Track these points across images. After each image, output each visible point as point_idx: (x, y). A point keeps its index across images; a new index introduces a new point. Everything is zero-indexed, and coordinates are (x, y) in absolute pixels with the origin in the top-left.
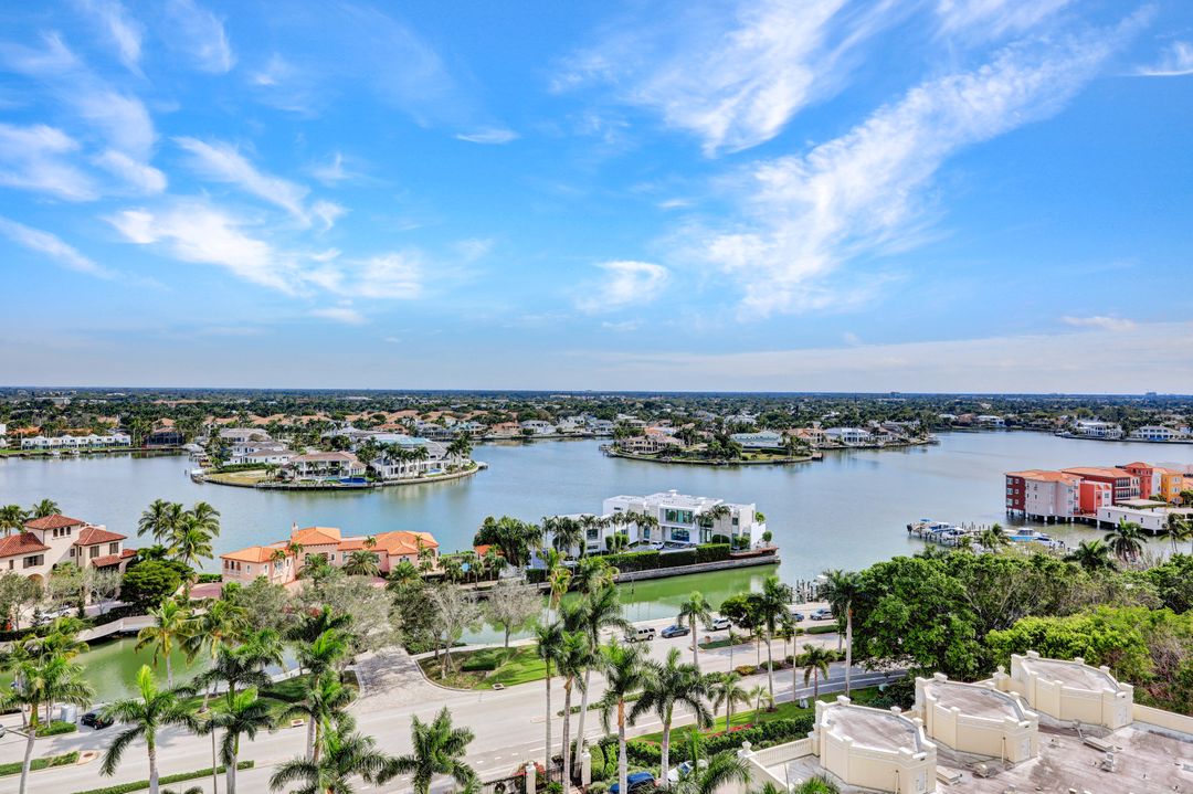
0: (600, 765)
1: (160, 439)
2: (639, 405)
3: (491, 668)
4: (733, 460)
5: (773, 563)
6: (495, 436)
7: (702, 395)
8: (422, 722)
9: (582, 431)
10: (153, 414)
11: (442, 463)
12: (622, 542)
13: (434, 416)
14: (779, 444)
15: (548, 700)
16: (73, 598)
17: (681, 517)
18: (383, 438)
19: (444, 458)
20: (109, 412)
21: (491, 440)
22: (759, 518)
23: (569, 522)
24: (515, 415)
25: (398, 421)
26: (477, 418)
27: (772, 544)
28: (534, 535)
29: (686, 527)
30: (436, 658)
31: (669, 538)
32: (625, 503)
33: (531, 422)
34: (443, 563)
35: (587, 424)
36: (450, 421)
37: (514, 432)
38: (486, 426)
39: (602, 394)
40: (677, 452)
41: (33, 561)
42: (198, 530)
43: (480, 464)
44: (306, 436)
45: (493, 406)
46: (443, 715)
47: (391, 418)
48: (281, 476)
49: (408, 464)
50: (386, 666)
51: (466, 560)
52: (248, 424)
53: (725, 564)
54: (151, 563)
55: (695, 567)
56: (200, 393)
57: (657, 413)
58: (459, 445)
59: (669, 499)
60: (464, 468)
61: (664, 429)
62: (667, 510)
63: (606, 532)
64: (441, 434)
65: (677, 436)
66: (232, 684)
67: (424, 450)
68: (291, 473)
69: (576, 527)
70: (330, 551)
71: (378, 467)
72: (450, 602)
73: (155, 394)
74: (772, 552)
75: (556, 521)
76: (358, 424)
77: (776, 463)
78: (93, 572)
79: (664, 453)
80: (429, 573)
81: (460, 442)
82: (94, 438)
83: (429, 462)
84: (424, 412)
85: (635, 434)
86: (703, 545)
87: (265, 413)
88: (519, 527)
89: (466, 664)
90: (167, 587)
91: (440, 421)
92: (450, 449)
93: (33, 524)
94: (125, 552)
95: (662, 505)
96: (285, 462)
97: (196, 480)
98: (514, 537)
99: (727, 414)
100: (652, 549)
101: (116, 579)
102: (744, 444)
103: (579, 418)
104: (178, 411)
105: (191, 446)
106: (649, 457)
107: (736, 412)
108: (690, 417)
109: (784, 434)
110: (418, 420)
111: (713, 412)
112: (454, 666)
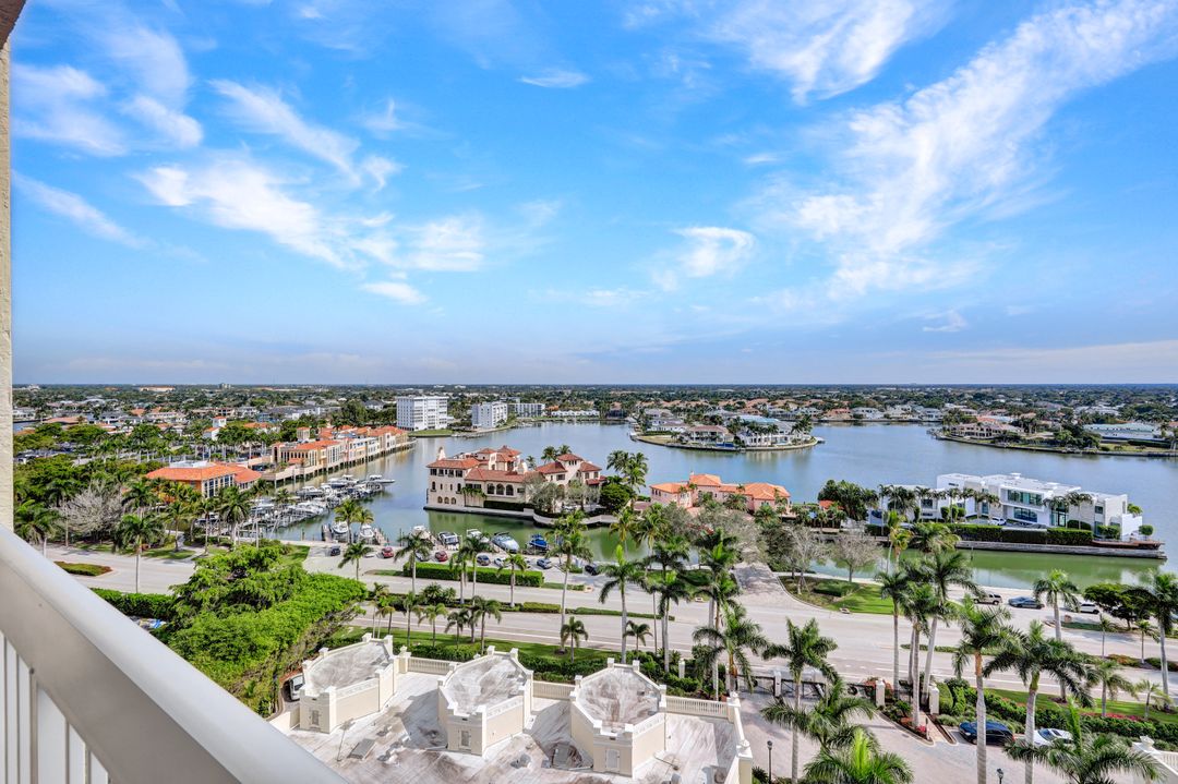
0: (949, 701)
1: (614, 414)
2: (967, 396)
3: (839, 595)
4: (1088, 449)
5: (1156, 558)
6: (830, 419)
7: (1042, 387)
8: (794, 624)
9: (910, 417)
10: (609, 400)
11: (789, 437)
12: (959, 513)
13: (781, 403)
14: (1155, 437)
15: (896, 634)
16: (577, 499)
17: (1026, 499)
18: (745, 417)
19: (791, 433)
20: (588, 398)
21: (826, 421)
22: (1133, 510)
23: (904, 491)
24: (846, 403)
25: (755, 406)
26: (814, 405)
27: (1152, 539)
28: (871, 498)
29: (1033, 509)
30: (792, 578)
31: (1011, 516)
32: (962, 481)
33: (861, 409)
34: (794, 510)
35: (914, 411)
36: (793, 407)
37: (846, 417)
38: (821, 411)
39: (928, 386)
40: (1016, 438)
41: (560, 477)
42: (637, 469)
43: (818, 439)
44: (694, 415)
45: (827, 396)
46: (812, 625)
47: (750, 404)
48: (681, 440)
49: (764, 436)
50: (755, 575)
51: (813, 510)
52: (660, 406)
53: (1087, 549)
54: (613, 485)
55: (1046, 547)
56: (632, 387)
57: (989, 403)
58: (802, 425)
59: (1011, 481)
60: (806, 442)
61: (998, 417)
62: (1009, 491)
63: (941, 504)
64: (786, 416)
65: (1015, 424)
66: (664, 567)
67: (775, 427)
68: (686, 438)
69: (911, 496)
70: (715, 491)
71: (742, 437)
72: (804, 541)
73: (610, 388)
74: (1155, 547)
75: (891, 488)
76: (727, 408)
77: (1150, 456)
78: (587, 487)
79: (1000, 439)
80: (784, 515)
81: (802, 422)
82: (582, 412)
83: (779, 436)
84: (773, 400)
85: (966, 421)
86: (1055, 528)
87: (669, 400)
88: (857, 491)
89: (817, 587)
90: (623, 501)
91: (786, 406)
92: (795, 427)
93: (561, 457)
94: (602, 477)
95: (1003, 486)
96: (682, 431)
97: (632, 438)
98: (853, 497)
99: (1076, 405)
100: (993, 524)
101: (598, 492)
102: (1103, 435)
103: (905, 407)
104: (621, 399)
105: (629, 419)
106: (981, 442)
107: (1090, 403)
108: (1029, 407)
109: (1164, 426)
110: (768, 406)
111: (1059, 403)
112: (807, 586)
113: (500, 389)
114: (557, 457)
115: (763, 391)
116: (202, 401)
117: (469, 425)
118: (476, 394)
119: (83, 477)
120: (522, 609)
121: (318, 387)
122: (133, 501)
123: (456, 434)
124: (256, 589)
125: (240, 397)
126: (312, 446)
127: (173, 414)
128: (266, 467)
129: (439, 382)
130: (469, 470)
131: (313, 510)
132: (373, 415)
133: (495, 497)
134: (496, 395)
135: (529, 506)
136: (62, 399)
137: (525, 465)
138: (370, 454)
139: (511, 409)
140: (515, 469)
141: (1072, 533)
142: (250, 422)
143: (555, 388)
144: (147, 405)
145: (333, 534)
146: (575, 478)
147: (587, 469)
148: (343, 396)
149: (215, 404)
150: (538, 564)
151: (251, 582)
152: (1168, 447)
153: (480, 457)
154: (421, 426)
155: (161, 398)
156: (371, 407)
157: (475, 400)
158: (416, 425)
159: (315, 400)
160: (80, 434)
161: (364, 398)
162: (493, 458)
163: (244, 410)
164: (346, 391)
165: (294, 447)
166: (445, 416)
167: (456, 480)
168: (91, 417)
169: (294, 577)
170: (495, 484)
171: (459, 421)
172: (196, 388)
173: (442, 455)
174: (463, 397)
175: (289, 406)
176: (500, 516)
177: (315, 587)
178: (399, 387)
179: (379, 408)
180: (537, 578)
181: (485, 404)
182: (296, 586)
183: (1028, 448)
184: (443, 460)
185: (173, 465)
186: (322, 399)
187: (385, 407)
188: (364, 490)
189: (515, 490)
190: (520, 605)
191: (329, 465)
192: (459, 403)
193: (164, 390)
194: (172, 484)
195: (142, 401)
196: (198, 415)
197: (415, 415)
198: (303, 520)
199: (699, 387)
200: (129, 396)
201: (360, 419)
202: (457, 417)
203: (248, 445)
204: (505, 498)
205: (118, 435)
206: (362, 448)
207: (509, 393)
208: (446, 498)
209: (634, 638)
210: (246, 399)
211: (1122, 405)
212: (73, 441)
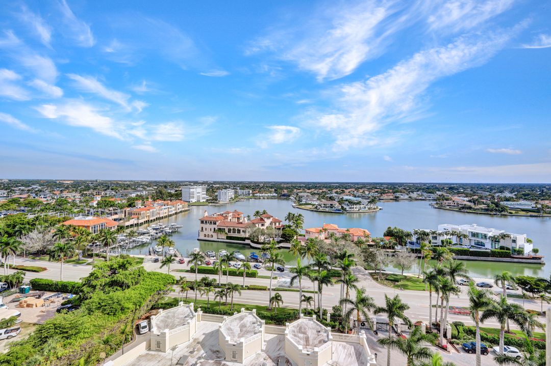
0: (456, 332)
1: (284, 195)
3: (398, 281)
4: (503, 213)
5: (540, 264)
6: (384, 198)
7: (479, 184)
8: (388, 297)
9: (420, 198)
10: (282, 189)
11: (367, 207)
12: (449, 243)
13: (361, 191)
14: (533, 207)
16: (270, 235)
17: (480, 236)
18: (345, 197)
19: (367, 205)
20: (271, 188)
21: (382, 199)
22: (529, 241)
23: (424, 232)
25: (349, 192)
26: (377, 192)
27: (538, 255)
28: (408, 235)
29: (483, 241)
30: (375, 273)
31: (473, 244)
32: (450, 227)
33: (398, 194)
34: (373, 241)
35: (422, 195)
36: (367, 193)
37: (391, 197)
38: (380, 195)
39: (427, 184)
40: (470, 208)
41: (263, 225)
42: (299, 221)
43: (380, 208)
44: (322, 196)
45: (382, 188)
47: (347, 191)
48: (316, 208)
49: (355, 206)
50: (358, 272)
52: (305, 192)
53: (508, 259)
54: (288, 229)
55: (490, 259)
56: (291, 183)
57: (456, 192)
58: (373, 201)
59: (473, 228)
60: (374, 209)
61: (461, 198)
62: (472, 232)
63: (442, 238)
64: (364, 197)
65: (470, 201)
66: (319, 268)
67: (360, 202)
68: (319, 207)
69: (428, 235)
70: (335, 232)
71: (345, 207)
72: (380, 255)
74: (540, 258)
75: (419, 231)
76: (336, 193)
77: (531, 216)
78: (275, 230)
79: (463, 208)
80: (368, 243)
82: (269, 194)
83: (362, 206)
84: (357, 189)
85: (447, 200)
86: (493, 249)
87: (309, 189)
88: (402, 232)
89: (388, 278)
90: (292, 236)
91: (363, 192)
92: (369, 202)
93: (263, 216)
94: (282, 225)
95: (469, 230)
96: (317, 203)
97: (293, 207)
98: (401, 235)
99: (495, 193)
100: (465, 248)
101: (281, 232)
102: (509, 206)
103: (418, 193)
104: (287, 188)
105: (291, 197)
106: (454, 209)
107: (501, 192)
108: (474, 194)
109: (536, 203)
110: (355, 192)
111: (487, 192)
112: (383, 277)
113: (229, 183)
114: (261, 216)
115: (352, 185)
116: (88, 188)
117: (216, 200)
118: (218, 186)
119: (33, 225)
120: (249, 288)
121: (143, 181)
122: (58, 236)
123: (210, 204)
124: (123, 279)
125: (106, 186)
126: (143, 210)
127: (74, 194)
128: (121, 220)
129: (201, 180)
130: (219, 222)
131: (145, 240)
132: (171, 195)
133: (232, 234)
134: (228, 186)
135: (248, 239)
136: (19, 186)
137: (246, 219)
138: (170, 213)
139: (236, 193)
140: (241, 221)
141: (502, 252)
142: (112, 198)
143: (255, 183)
144: (61, 189)
145: (155, 252)
146: (270, 226)
147: (275, 221)
148: (155, 186)
149: (94, 189)
150: (255, 267)
151: (120, 276)
152: (539, 212)
153: (224, 215)
154: (194, 200)
155: (68, 186)
156: (169, 191)
157: (218, 188)
158: (191, 200)
159: (142, 187)
160: (30, 203)
161: (166, 187)
162: (230, 216)
163: (108, 192)
164: (156, 183)
165: (134, 210)
166: (205, 196)
167: (213, 226)
168: (34, 195)
169: (140, 273)
170: (232, 228)
171: (211, 198)
172: (85, 182)
173: (206, 214)
174: (212, 187)
175: (130, 190)
176: (234, 243)
177: (150, 278)
178: (181, 182)
179: (173, 192)
180: (255, 273)
181: (224, 191)
182: (142, 277)
183: (476, 212)
184: (206, 216)
185: (76, 218)
186: (146, 187)
187: (176, 191)
188: (168, 231)
189: (241, 231)
190: (248, 286)
191: (151, 219)
192: (211, 190)
193: (69, 182)
194: (77, 228)
195: (58, 187)
196: (86, 195)
197: (191, 195)
198: (140, 245)
199: (323, 183)
200: (52, 185)
201: (165, 197)
202: (210, 196)
203: (111, 209)
204: (236, 235)
205: (48, 204)
206: (166, 211)
207: (234, 185)
208: (208, 235)
209: (306, 303)
210: (109, 187)
211: (516, 193)
212: (26, 206)
